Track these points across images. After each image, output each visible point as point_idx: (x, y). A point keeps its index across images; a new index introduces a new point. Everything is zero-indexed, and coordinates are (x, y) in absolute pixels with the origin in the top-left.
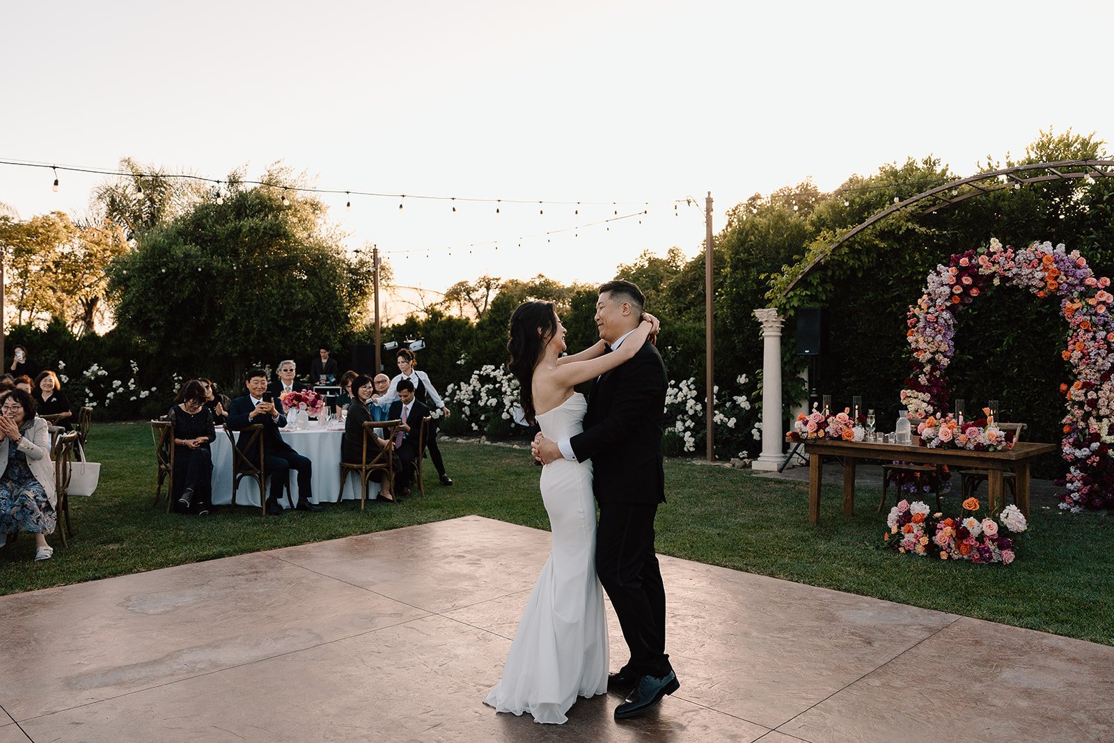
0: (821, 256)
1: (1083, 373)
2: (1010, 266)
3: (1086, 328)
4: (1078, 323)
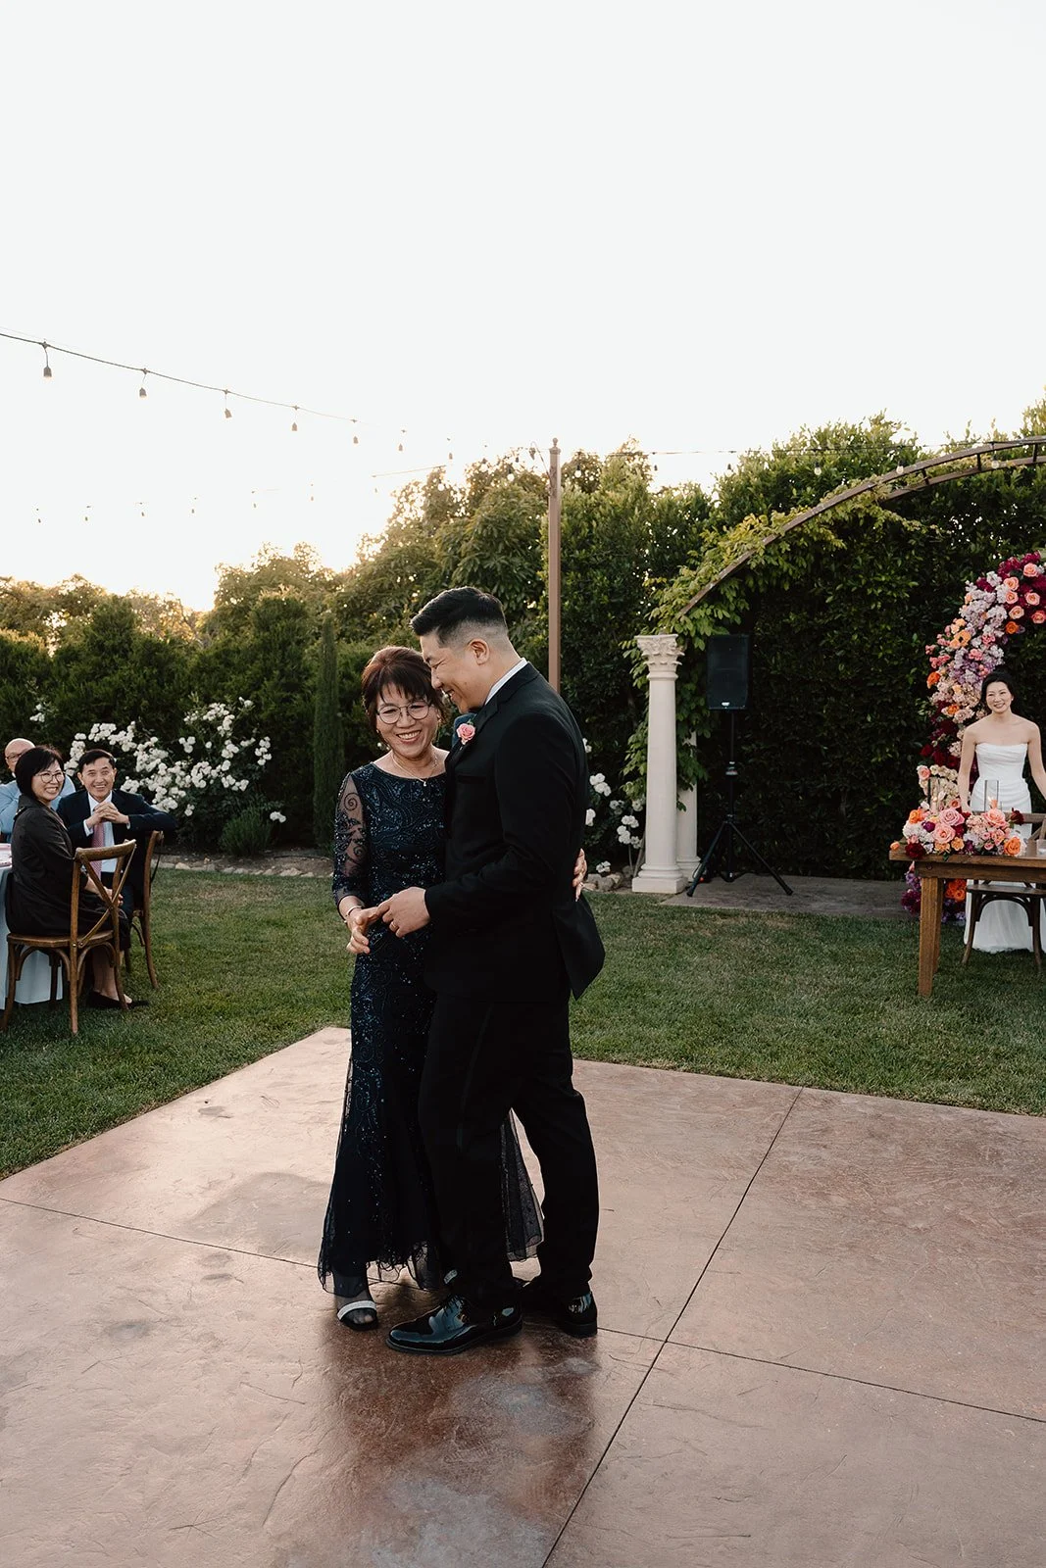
0: (747, 554)
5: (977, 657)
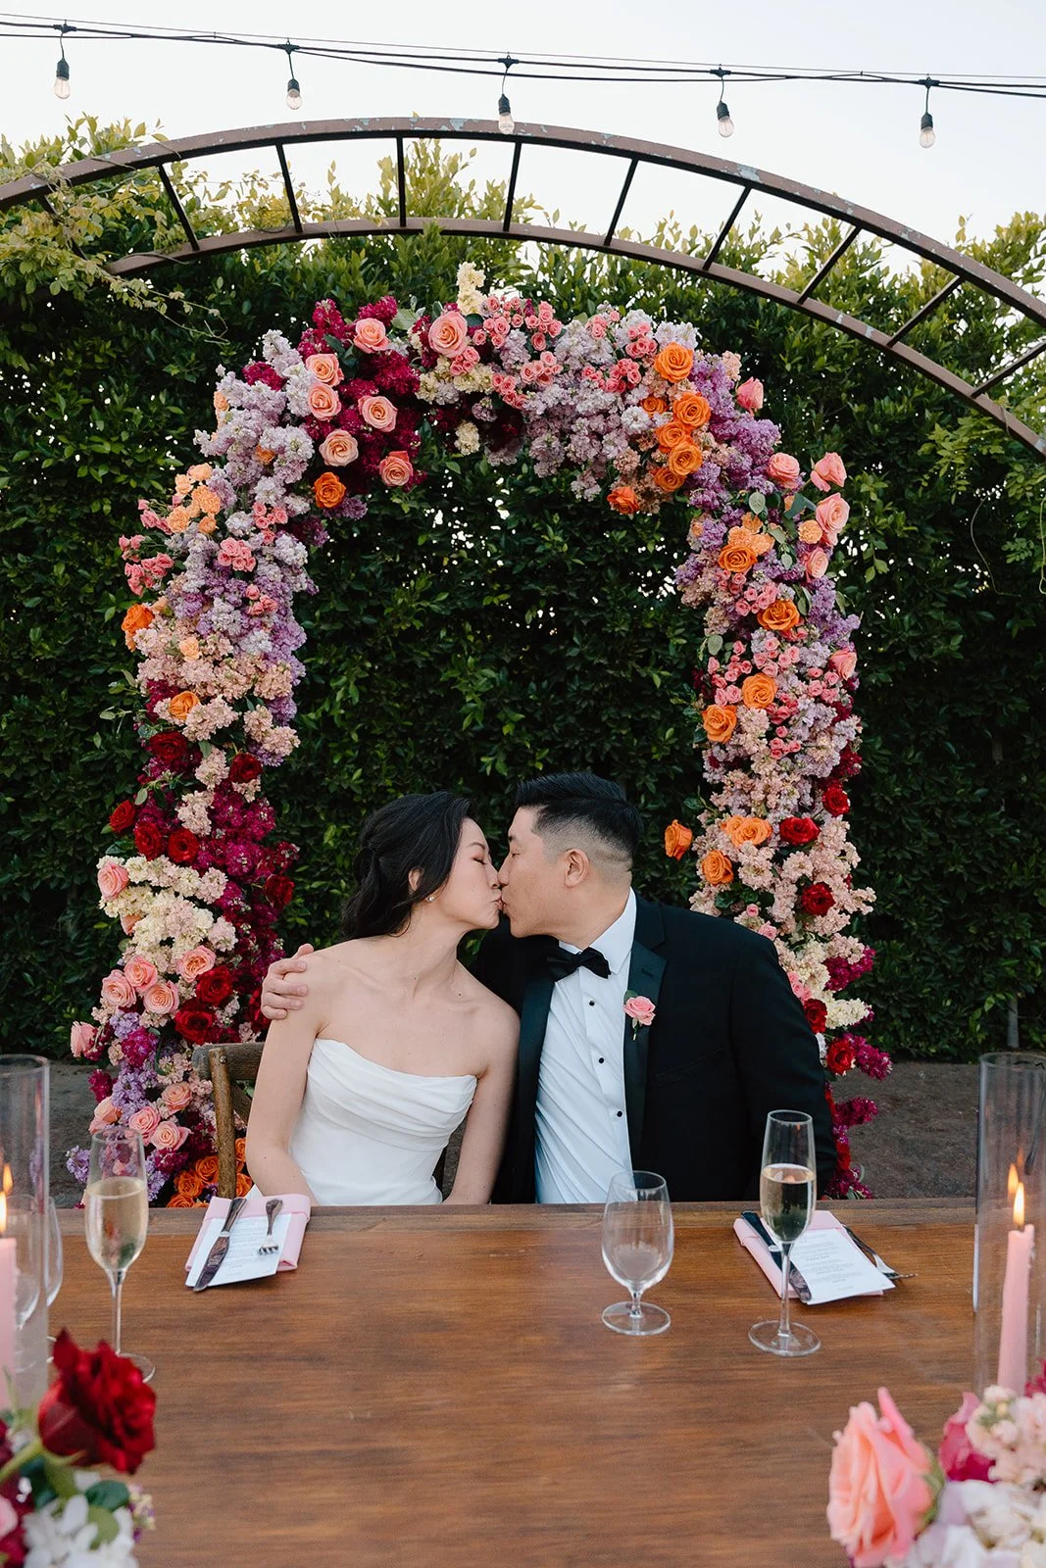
1: (760, 786)
2: (543, 370)
3: (782, 627)
4: (763, 606)
5: (238, 561)
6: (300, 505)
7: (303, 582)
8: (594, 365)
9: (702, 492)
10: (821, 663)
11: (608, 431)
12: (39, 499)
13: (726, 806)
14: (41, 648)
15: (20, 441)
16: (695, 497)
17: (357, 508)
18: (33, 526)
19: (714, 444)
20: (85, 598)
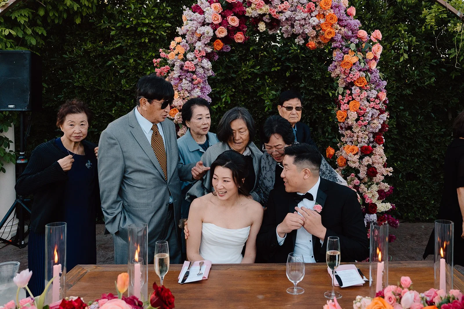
1: (355, 135)
2: (285, 7)
3: (361, 86)
4: (355, 79)
5: (190, 68)
6: (209, 50)
7: (210, 73)
8: (301, 4)
9: (336, 43)
10: (375, 96)
11: (306, 24)
12: (125, 38)
13: (346, 141)
14: (125, 86)
15: (119, 19)
16: (334, 45)
17: (227, 49)
18: (123, 46)
19: (339, 28)
20: (140, 70)
